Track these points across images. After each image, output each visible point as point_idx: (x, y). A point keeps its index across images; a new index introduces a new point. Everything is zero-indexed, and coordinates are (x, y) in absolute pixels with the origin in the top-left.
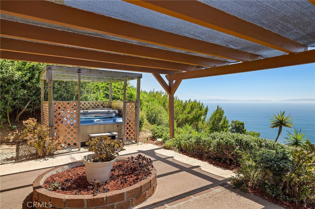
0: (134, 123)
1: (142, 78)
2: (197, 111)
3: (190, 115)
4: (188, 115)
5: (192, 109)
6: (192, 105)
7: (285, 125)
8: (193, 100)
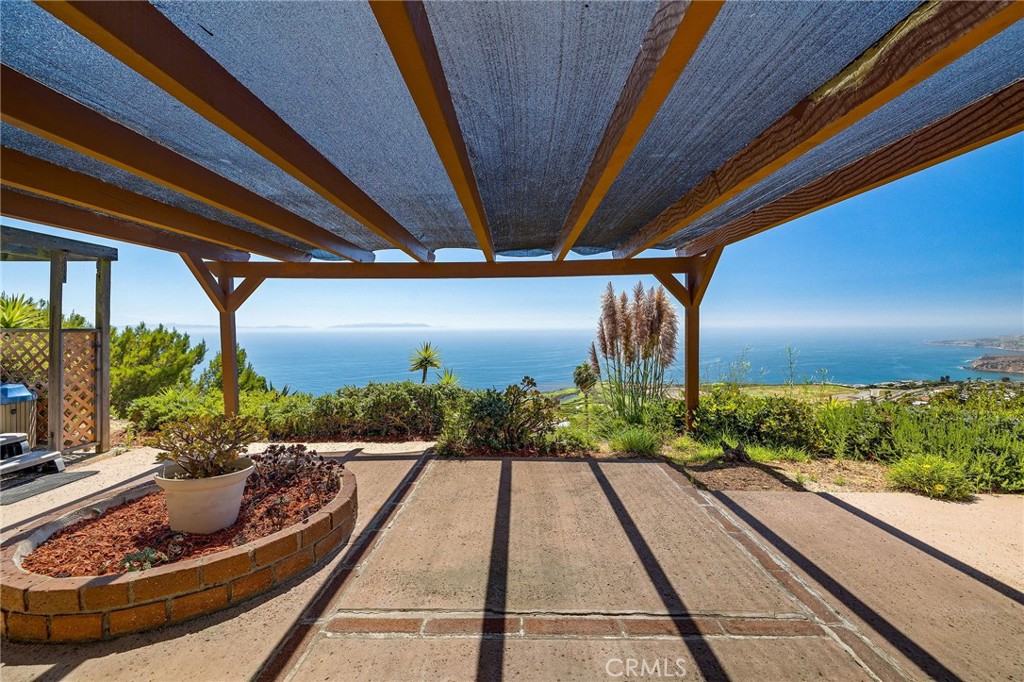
0: (90, 394)
1: (116, 259)
2: (175, 355)
3: (150, 366)
4: (142, 368)
5: (154, 349)
6: (154, 340)
7: (432, 364)
8: (152, 327)
